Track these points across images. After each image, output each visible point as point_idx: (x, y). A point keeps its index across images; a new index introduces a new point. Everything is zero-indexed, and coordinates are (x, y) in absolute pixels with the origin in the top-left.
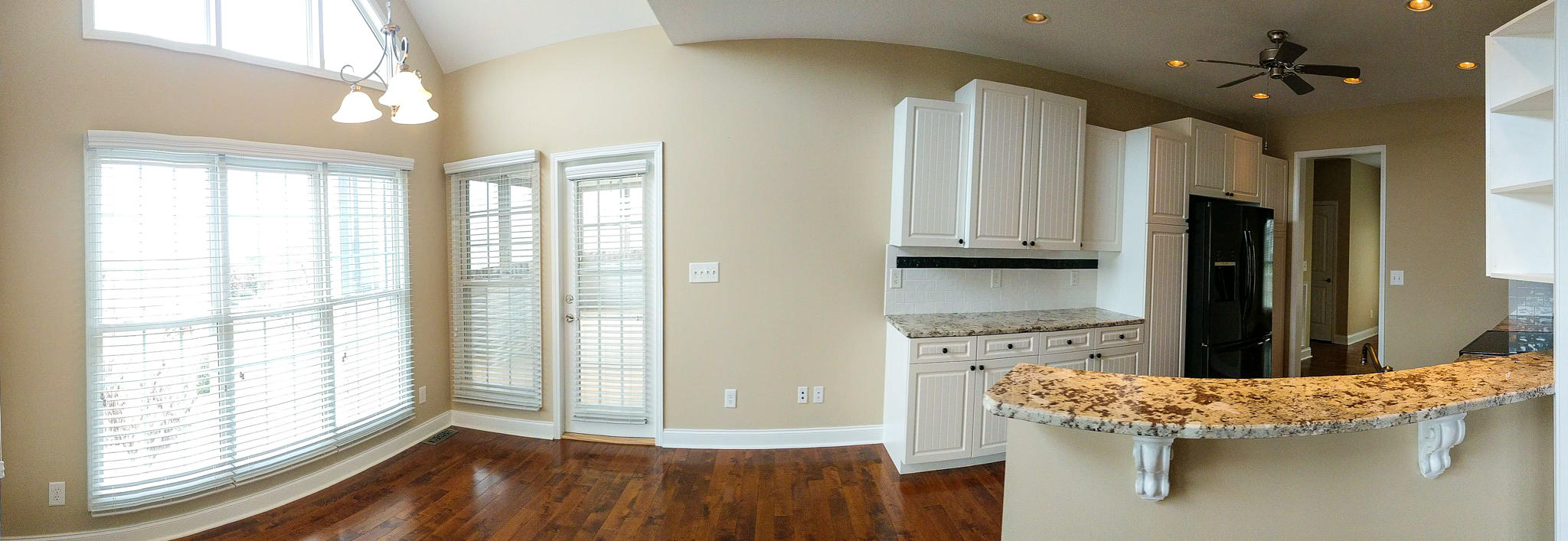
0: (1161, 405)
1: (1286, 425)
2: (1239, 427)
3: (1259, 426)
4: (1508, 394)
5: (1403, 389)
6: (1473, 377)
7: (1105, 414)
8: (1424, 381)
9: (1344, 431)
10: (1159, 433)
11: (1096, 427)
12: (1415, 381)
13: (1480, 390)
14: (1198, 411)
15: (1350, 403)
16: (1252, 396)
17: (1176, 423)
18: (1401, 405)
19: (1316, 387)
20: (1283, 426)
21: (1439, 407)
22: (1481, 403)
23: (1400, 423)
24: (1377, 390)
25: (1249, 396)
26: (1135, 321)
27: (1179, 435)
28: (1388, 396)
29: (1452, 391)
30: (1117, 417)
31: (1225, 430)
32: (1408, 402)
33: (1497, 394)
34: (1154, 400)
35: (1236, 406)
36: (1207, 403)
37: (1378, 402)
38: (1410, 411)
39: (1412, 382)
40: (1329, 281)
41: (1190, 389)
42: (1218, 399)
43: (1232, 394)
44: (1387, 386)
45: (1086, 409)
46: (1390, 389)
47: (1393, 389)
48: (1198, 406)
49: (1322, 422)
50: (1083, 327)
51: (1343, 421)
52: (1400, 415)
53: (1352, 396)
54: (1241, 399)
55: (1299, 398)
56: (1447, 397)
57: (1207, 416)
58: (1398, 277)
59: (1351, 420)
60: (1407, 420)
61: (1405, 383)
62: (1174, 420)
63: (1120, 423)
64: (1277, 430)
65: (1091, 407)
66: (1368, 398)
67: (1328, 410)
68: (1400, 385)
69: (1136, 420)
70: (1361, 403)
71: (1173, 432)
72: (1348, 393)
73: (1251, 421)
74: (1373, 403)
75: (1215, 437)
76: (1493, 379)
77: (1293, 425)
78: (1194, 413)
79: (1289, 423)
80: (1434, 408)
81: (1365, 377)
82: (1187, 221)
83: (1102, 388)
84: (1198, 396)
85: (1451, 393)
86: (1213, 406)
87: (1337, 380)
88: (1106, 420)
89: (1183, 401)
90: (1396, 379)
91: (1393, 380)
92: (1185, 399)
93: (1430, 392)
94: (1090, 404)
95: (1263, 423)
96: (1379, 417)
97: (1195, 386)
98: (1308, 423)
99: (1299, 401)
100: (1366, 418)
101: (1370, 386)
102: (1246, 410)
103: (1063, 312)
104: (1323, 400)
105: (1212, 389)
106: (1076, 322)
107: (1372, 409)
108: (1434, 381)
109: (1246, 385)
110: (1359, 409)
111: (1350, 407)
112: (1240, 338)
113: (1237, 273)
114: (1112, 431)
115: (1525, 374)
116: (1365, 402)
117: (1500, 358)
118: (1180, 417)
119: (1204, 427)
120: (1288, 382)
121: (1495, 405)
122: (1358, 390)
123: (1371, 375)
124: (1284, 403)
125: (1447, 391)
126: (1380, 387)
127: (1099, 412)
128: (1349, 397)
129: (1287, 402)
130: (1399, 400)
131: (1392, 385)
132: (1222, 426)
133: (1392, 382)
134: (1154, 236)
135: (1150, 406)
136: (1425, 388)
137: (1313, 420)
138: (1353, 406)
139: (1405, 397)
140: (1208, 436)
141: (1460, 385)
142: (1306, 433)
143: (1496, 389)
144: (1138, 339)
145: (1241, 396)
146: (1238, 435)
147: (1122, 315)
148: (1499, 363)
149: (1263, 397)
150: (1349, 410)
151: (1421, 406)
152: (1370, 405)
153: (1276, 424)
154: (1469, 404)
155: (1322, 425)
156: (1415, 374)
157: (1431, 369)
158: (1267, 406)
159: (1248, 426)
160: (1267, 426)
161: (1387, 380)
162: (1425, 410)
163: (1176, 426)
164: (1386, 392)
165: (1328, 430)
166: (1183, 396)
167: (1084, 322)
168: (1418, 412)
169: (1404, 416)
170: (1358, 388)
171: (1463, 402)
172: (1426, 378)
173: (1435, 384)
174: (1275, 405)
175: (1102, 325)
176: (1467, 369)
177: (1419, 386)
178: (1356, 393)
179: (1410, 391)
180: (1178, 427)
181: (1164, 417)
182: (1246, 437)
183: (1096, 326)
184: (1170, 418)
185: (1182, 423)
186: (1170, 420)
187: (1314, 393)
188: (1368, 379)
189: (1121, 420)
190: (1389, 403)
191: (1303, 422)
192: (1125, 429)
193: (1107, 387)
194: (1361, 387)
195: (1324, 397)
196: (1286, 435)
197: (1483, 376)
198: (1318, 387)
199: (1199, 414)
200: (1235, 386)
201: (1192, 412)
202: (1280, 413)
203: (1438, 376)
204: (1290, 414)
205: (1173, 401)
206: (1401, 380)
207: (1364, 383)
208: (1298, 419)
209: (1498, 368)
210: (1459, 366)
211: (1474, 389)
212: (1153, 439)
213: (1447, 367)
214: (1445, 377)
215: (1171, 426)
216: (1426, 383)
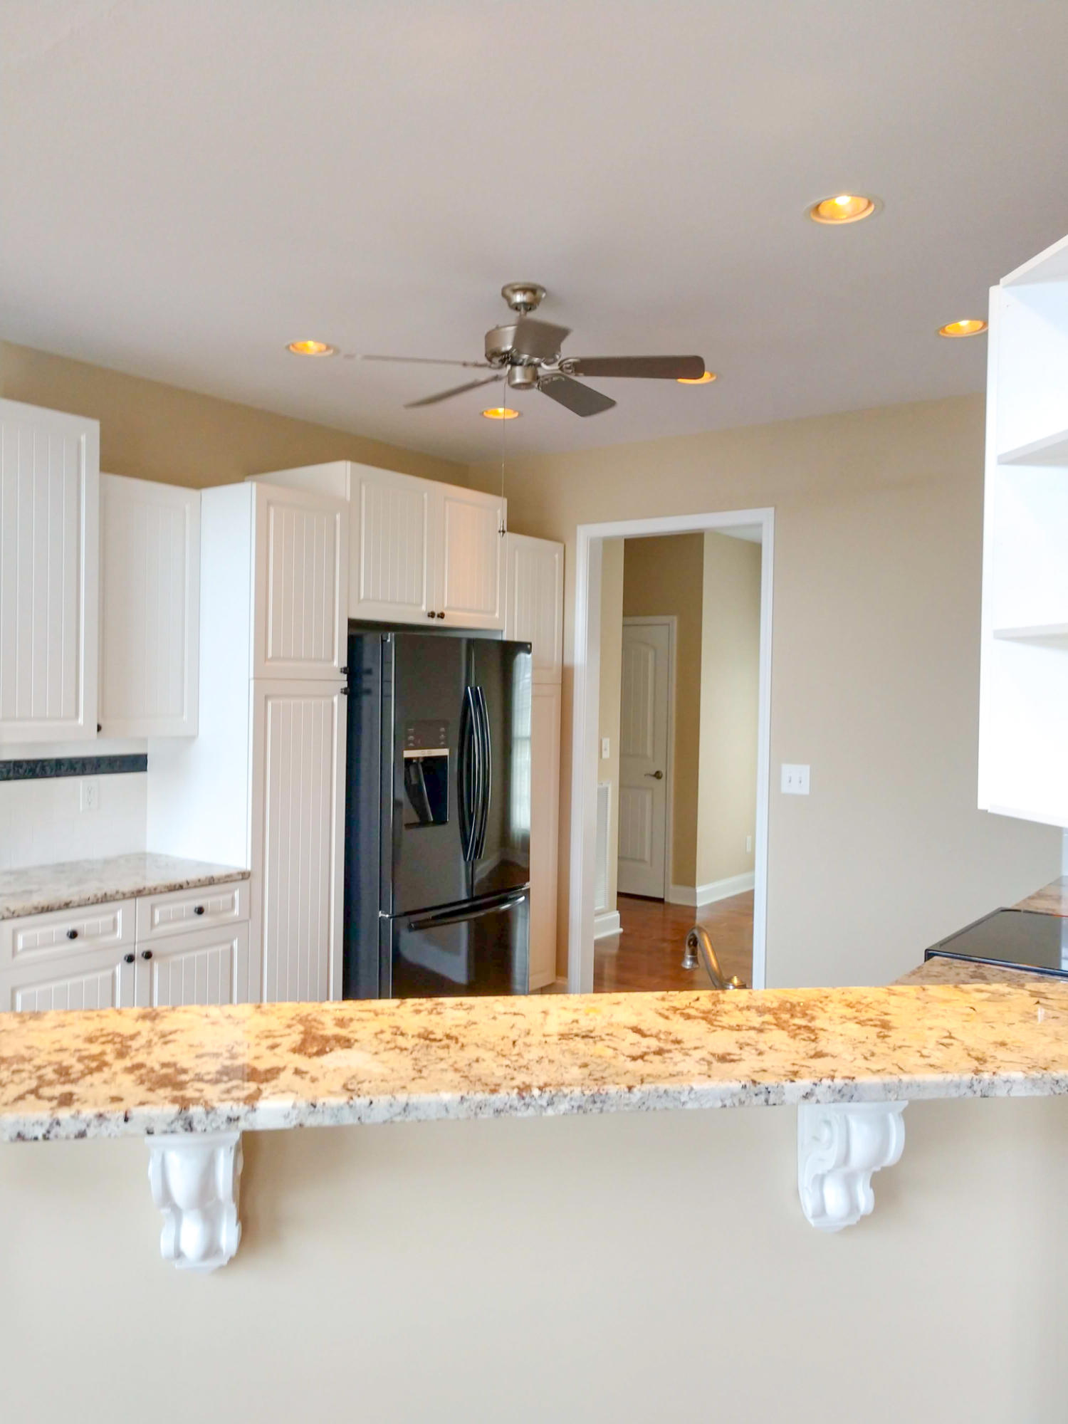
0: (210, 1067)
1: (487, 1095)
2: (382, 1100)
3: (432, 1097)
4: (1003, 1075)
5: (761, 1031)
6: (928, 1023)
7: (66, 1100)
8: (813, 1018)
9: (614, 1109)
10: (195, 1124)
11: (40, 1132)
12: (792, 1016)
13: (938, 1056)
14: (297, 1072)
15: (637, 1051)
16: (426, 1036)
17: (238, 1100)
18: (749, 1063)
19: (570, 1016)
20: (480, 1097)
21: (839, 1082)
22: (938, 1086)
23: (741, 1103)
24: (700, 1027)
25: (420, 1036)
26: (228, 876)
27: (243, 1125)
28: (723, 1041)
29: (876, 1050)
30: (96, 1104)
31: (351, 1107)
32: (769, 1061)
33: (977, 1072)
34: (199, 1056)
35: (385, 1056)
36: (321, 1053)
37: (697, 1054)
38: (767, 1081)
39: (785, 1016)
40: (658, 775)
41: (289, 1026)
42: (347, 1043)
43: (382, 1032)
44: (725, 1020)
45: (21, 1097)
46: (731, 1028)
47: (739, 1028)
48: (300, 1061)
49: (566, 1090)
50: (105, 899)
51: (612, 1089)
52: (744, 1087)
53: (644, 1035)
54: (401, 1041)
55: (528, 1040)
56: (861, 1062)
57: (314, 1080)
58: (797, 779)
59: (630, 1088)
60: (762, 1097)
61: (768, 1018)
62: (236, 1094)
63: (100, 1116)
64: (466, 1105)
65: (34, 1092)
66: (678, 1042)
67: (585, 1065)
68: (756, 1021)
69: (142, 1104)
70: (660, 1052)
71: (230, 1120)
72: (637, 1030)
73: (411, 1086)
74: (687, 1054)
75: (327, 1121)
76: (977, 1036)
77: (502, 1094)
78: (286, 1078)
79: (493, 1091)
80: (826, 1082)
81: (681, 998)
82: (344, 671)
83: (80, 1044)
84: (304, 1042)
85: (873, 1054)
86: (337, 1059)
87: (618, 1003)
88: (64, 1114)
89: (268, 1053)
90: (748, 1008)
91: (741, 1010)
92: (273, 1047)
93: (822, 1046)
94: (33, 1084)
95: (437, 1090)
96: (695, 1087)
97: (303, 1020)
98: (536, 1092)
99: (525, 1044)
100: (663, 1086)
101: (688, 1017)
102: (404, 1064)
103: (60, 869)
104: (579, 1044)
105: (341, 1023)
106: (92, 888)
107: (681, 1067)
108: (838, 1021)
109: (418, 1012)
110: (655, 1065)
111: (634, 1059)
112: (464, 896)
113: (452, 769)
114: (82, 1135)
115: (1056, 1033)
116: (669, 1051)
117: (1001, 988)
118: (252, 1087)
119: (302, 1104)
120: (513, 1005)
121: (970, 1094)
122: (661, 1024)
123: (695, 994)
124: (492, 1050)
125: (864, 1049)
126: (710, 1022)
127: (51, 1099)
128: (637, 1037)
129: (499, 1049)
130: (747, 1054)
131: (737, 1018)
132: (342, 1100)
133: (737, 1013)
134: (270, 704)
135: (184, 1071)
136: (812, 1033)
137: (546, 1085)
138: (642, 1057)
139: (762, 1047)
140: (311, 1121)
141: (895, 1037)
142: (531, 1111)
143: (977, 1059)
144: (236, 912)
145: (402, 1034)
146: (379, 1114)
147: (199, 864)
148: (997, 998)
149: (448, 1037)
150: (631, 1065)
151: (795, 1073)
152: (677, 1056)
153: (464, 1093)
154: (909, 1085)
155: (565, 1096)
156: (794, 1000)
157: (835, 993)
158: (454, 1054)
159: (402, 1098)
160: (446, 1097)
161: (727, 1007)
162: (804, 1083)
163: (235, 1107)
164: (720, 1033)
165: (579, 1107)
166: (270, 1042)
167: (110, 888)
168: (788, 1085)
169: (756, 1090)
170: (661, 1020)
171: (895, 1079)
172: (817, 1013)
173: (839, 1029)
174: (471, 1053)
175: (154, 891)
176: (919, 1003)
177: (800, 1027)
178: (654, 1032)
179: (777, 1037)
180: (240, 1109)
181: (211, 1092)
182: (398, 1119)
183: (139, 893)
184: (228, 1091)
185: (251, 1099)
186: (225, 1096)
187: (564, 1029)
188: (686, 1002)
189: (102, 1110)
190: (723, 1058)
191: (523, 1090)
192: (115, 1125)
193: (90, 1040)
194: (667, 1018)
195: (583, 1037)
196: (487, 1114)
197: (953, 1024)
198: (575, 1016)
199: (297, 1078)
200: (394, 1014)
201: (283, 1075)
202: (477, 1070)
203: (849, 1012)
204: (500, 1072)
205: (243, 1055)
206: (761, 1011)
207: (675, 1009)
208: (515, 1083)
209: (991, 1010)
210: (902, 994)
211: (925, 1052)
212: (183, 1138)
213: (871, 993)
214: (864, 1016)
215: (226, 1108)
216: (817, 1024)
